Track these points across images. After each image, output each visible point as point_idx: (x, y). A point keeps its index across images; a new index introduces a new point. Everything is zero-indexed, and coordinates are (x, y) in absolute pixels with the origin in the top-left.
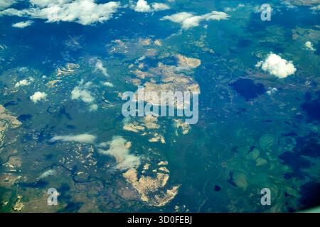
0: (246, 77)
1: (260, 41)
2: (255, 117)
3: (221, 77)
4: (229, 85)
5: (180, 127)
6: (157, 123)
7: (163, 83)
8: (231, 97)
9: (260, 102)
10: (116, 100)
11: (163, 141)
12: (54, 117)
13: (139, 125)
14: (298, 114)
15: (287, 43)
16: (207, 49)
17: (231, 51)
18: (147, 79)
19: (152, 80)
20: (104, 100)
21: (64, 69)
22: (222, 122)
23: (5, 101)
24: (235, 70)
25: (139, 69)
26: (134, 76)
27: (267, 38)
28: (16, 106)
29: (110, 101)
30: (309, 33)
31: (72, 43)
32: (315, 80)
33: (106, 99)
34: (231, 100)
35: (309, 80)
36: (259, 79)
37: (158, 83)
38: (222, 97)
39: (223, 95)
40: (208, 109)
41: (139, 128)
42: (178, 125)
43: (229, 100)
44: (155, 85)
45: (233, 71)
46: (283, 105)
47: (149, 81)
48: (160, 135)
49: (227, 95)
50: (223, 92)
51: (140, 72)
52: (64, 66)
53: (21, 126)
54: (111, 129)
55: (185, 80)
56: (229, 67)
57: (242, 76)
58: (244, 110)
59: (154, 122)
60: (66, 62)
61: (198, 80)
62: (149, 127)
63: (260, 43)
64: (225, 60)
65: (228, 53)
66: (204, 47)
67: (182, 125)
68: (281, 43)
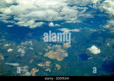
0: (85, 53)
1: (94, 41)
2: (84, 67)
3: (76, 52)
4: (79, 55)
5: (57, 67)
6: (50, 65)
7: (56, 51)
8: (78, 59)
9: (88, 62)
10: (38, 55)
11: (50, 71)
12: (16, 58)
13: (43, 64)
14: (100, 68)
15: (103, 43)
16: (74, 42)
17: (83, 43)
18: (51, 49)
19: (52, 50)
20: (34, 55)
21: (24, 43)
22: (72, 67)
23: (1, 51)
24: (82, 50)
25: (49, 46)
26: (47, 48)
27: (97, 40)
28: (4, 53)
29: (36, 55)
30: (112, 41)
31: (29, 35)
32: (109, 57)
33: (35, 54)
34: (78, 60)
35: (107, 57)
36: (90, 54)
37: (54, 51)
38: (75, 59)
39: (75, 58)
40: (69, 62)
41: (43, 65)
42: (57, 66)
43: (77, 60)
44: (53, 52)
45: (81, 50)
46: (96, 64)
47: (51, 50)
48: (50, 69)
49: (77, 58)
50: (76, 57)
51: (49, 47)
52: (24, 42)
53: (4, 60)
54: (33, 64)
55: (64, 51)
56: (80, 49)
57: (84, 52)
58: (81, 64)
59: (49, 64)
60: (25, 40)
61: (68, 52)
62: (46, 66)
63: (94, 42)
64: (80, 46)
65: (81, 44)
66: (74, 41)
67: (58, 66)
68: (101, 43)
